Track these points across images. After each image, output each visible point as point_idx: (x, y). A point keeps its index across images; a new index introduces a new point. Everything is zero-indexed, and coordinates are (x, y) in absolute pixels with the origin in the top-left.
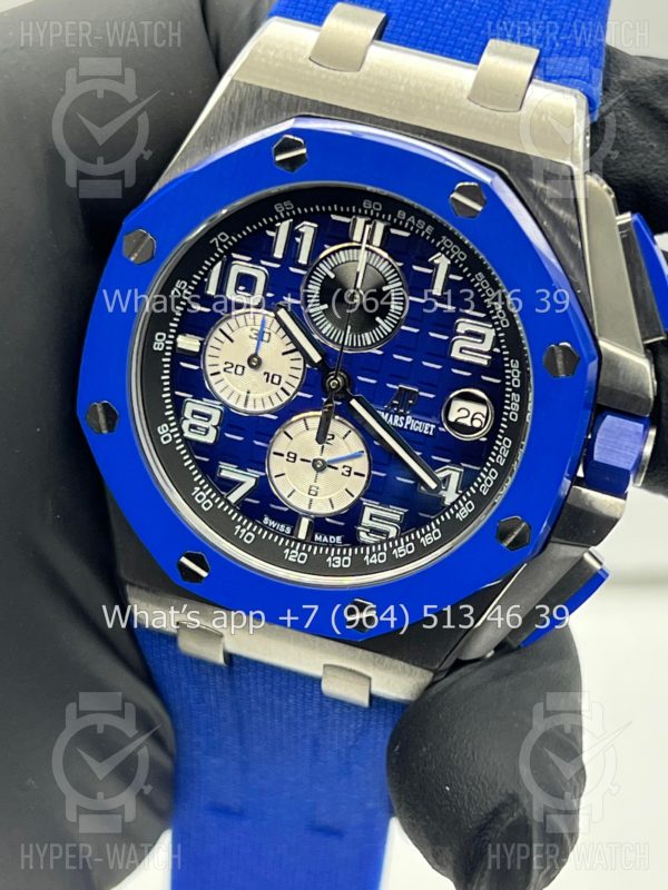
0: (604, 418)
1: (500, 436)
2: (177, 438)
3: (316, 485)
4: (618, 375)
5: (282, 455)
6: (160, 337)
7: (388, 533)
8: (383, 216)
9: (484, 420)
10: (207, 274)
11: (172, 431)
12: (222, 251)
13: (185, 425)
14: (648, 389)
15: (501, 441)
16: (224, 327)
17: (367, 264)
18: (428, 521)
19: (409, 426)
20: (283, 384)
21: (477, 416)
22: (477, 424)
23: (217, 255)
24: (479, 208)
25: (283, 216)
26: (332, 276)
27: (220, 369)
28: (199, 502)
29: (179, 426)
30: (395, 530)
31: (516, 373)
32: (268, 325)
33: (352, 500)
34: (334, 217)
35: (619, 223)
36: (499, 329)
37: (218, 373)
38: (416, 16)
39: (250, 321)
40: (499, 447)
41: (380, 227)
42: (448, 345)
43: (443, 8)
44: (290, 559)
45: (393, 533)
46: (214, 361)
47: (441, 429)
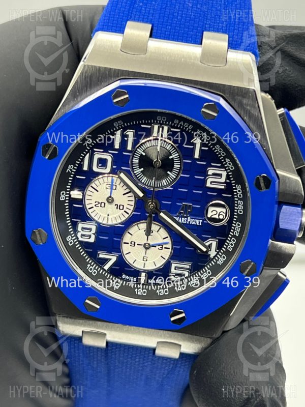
0: (282, 207)
1: (234, 222)
2: (76, 242)
3: (146, 256)
4: (286, 186)
5: (128, 243)
6: (63, 194)
7: (184, 275)
8: (167, 123)
9: (224, 215)
10: (83, 160)
11: (73, 239)
12: (89, 148)
13: (79, 235)
14: (301, 191)
15: (235, 224)
16: (93, 185)
17: (161, 146)
18: (204, 267)
19: (189, 222)
20: (125, 209)
21: (221, 213)
22: (221, 217)
23: (87, 150)
24: (216, 115)
25: (117, 128)
26: (144, 154)
27: (93, 205)
28: (91, 272)
29: (76, 236)
30: (188, 273)
31: (239, 191)
32: (114, 182)
33: (165, 261)
34: (143, 126)
35: (279, 113)
36: (228, 171)
37: (92, 207)
38: (166, 24)
39: (106, 181)
40: (235, 227)
41: (166, 128)
42: (205, 181)
43: (177, 19)
44: (139, 294)
45: (187, 274)
46: (90, 202)
47: (205, 222)
